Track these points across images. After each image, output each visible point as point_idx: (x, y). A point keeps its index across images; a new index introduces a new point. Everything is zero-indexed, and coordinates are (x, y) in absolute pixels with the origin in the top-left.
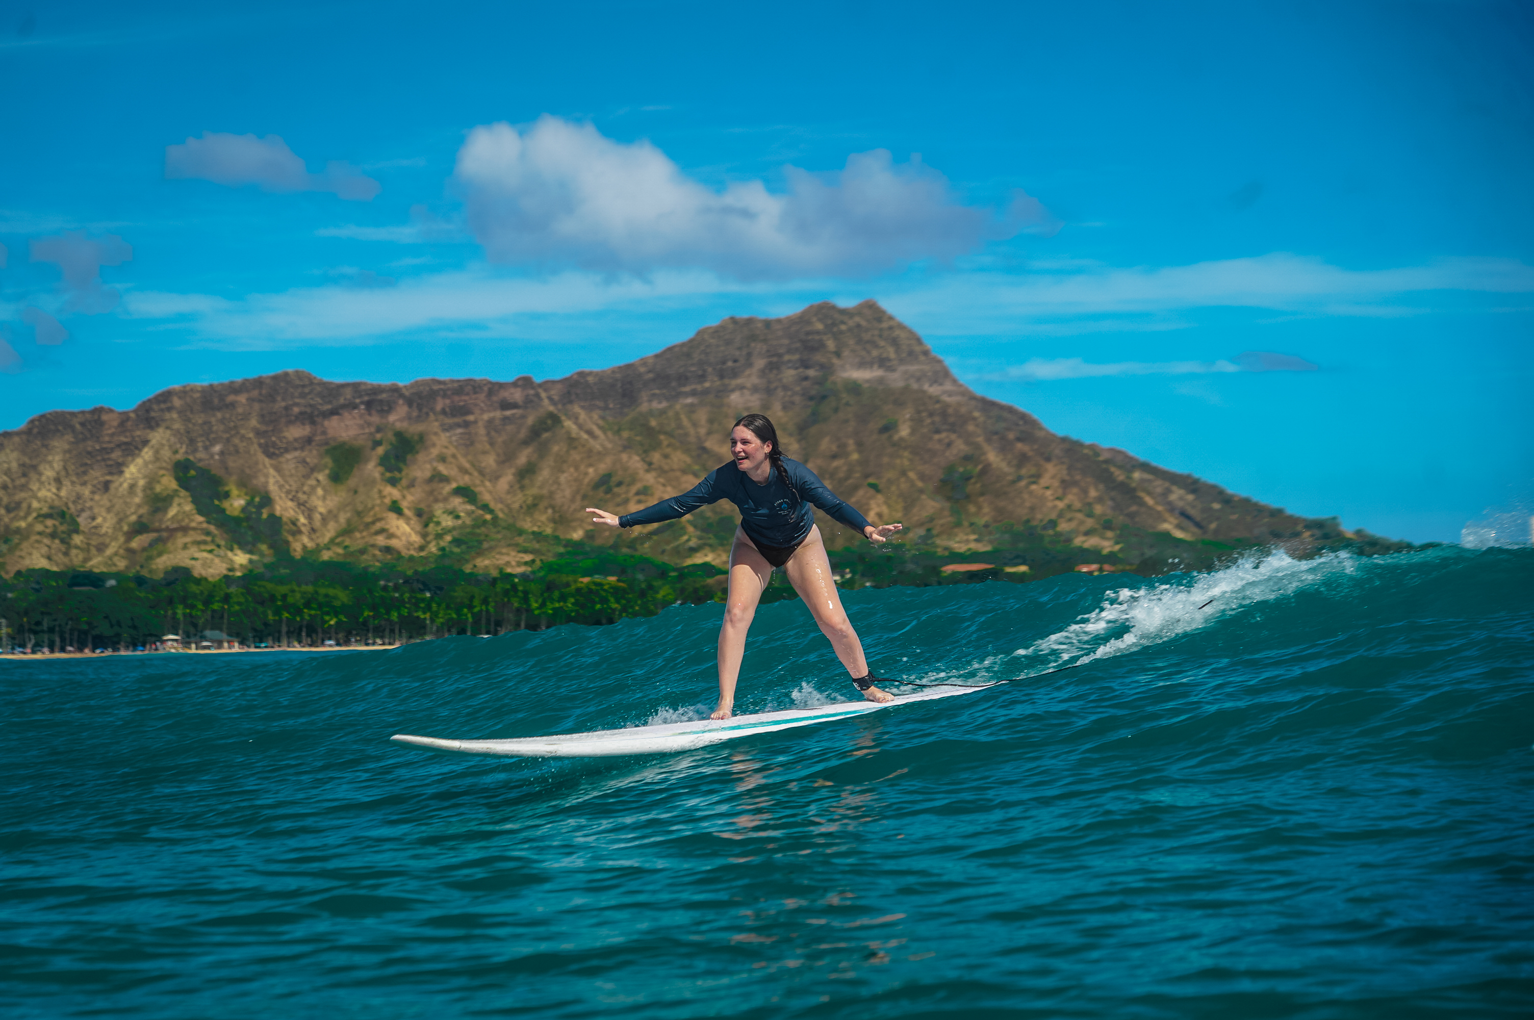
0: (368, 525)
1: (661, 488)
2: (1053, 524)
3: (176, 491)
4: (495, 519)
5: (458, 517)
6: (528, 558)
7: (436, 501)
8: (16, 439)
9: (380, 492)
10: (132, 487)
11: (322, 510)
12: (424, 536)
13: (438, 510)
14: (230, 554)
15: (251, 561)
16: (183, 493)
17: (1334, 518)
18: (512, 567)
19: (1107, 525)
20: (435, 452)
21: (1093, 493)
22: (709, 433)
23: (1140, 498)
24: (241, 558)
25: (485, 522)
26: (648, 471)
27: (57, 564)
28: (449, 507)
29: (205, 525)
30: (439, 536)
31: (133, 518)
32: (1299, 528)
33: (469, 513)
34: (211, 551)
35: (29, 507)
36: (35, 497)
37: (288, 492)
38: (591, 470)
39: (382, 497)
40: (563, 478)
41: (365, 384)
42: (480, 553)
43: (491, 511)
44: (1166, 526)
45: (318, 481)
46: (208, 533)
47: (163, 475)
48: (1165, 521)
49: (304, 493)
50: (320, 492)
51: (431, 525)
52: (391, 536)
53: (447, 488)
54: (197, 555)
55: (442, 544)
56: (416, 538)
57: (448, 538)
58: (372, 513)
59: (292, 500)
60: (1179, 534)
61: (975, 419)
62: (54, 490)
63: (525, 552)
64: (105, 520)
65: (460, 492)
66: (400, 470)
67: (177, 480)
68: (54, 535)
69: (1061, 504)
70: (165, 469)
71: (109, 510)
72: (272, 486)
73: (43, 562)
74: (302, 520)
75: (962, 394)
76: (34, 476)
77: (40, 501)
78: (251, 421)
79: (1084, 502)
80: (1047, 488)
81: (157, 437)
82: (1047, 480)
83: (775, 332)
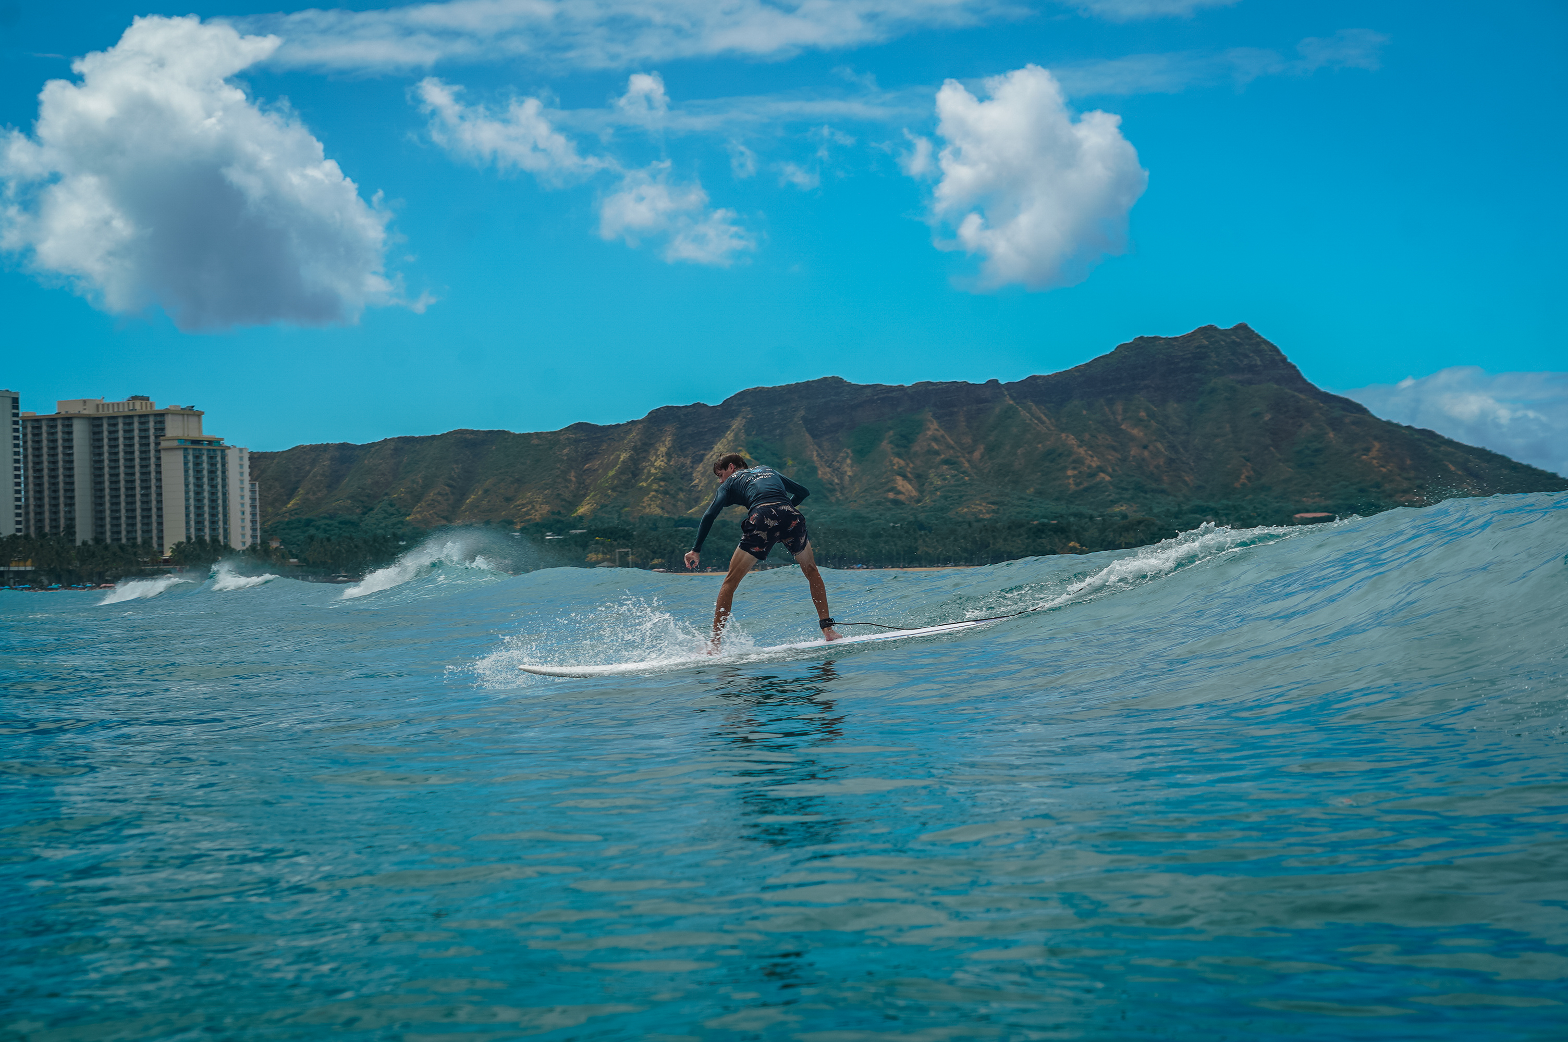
0: (882, 485)
1: (1089, 458)
5: (945, 479)
6: (994, 507)
7: (931, 468)
8: (640, 426)
9: (891, 461)
11: (849, 473)
12: (921, 492)
13: (932, 473)
18: (983, 514)
20: (929, 433)
21: (1408, 462)
22: (1124, 419)
23: (1445, 465)
25: (964, 484)
26: (1080, 446)
27: (668, 512)
28: (940, 471)
30: (932, 493)
33: (953, 476)
35: (649, 471)
36: (653, 465)
37: (826, 461)
38: (1040, 446)
39: (892, 465)
40: (1019, 451)
41: (881, 385)
42: (960, 504)
43: (969, 475)
45: (847, 453)
48: (1465, 482)
49: (838, 462)
50: (849, 461)
51: (927, 485)
52: (899, 492)
53: (938, 459)
55: (934, 498)
56: (915, 493)
57: (939, 494)
58: (885, 476)
59: (829, 467)
61: (1320, 408)
62: (666, 461)
63: (993, 503)
64: (700, 481)
65: (946, 462)
66: (905, 447)
67: (751, 454)
68: (666, 493)
69: (1384, 470)
70: (741, 446)
71: (703, 474)
72: (815, 458)
73: (658, 511)
74: (836, 481)
75: (1312, 390)
76: (653, 452)
77: (656, 469)
78: (802, 412)
79: (1402, 468)
80: (1375, 458)
81: (737, 423)
82: (1374, 453)
83: (1173, 347)
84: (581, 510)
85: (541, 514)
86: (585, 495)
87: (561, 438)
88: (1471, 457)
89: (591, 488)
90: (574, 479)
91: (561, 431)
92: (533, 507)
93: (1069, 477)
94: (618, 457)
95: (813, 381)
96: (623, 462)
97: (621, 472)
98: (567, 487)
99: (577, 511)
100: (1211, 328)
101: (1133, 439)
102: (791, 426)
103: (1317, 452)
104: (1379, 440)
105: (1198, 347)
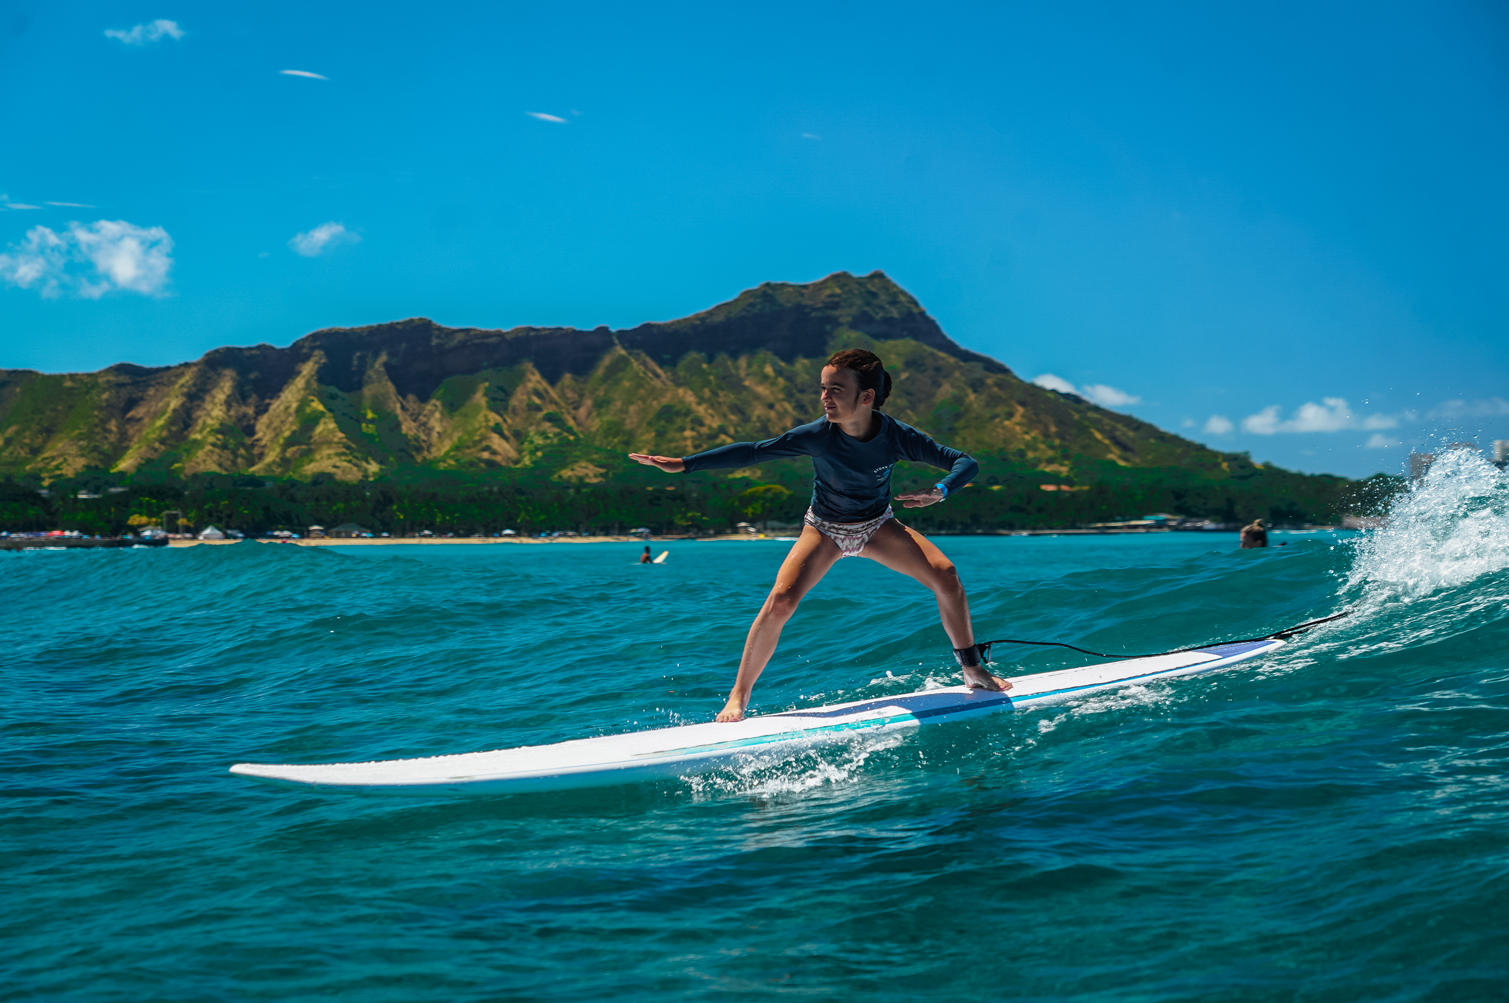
0: (476, 443)
1: (709, 418)
2: (1021, 454)
3: (322, 413)
4: (578, 439)
5: (547, 438)
6: (602, 471)
7: (531, 424)
8: (195, 369)
9: (486, 416)
10: (287, 408)
11: (438, 429)
12: (520, 452)
13: (532, 431)
14: (364, 464)
15: (381, 469)
16: (329, 414)
17: (1247, 453)
18: (590, 478)
19: (1066, 457)
20: (530, 385)
21: (1053, 429)
22: (748, 375)
23: (1092, 434)
24: (373, 467)
25: (569, 443)
26: (699, 404)
27: (226, 470)
28: (541, 429)
29: (345, 440)
30: (533, 453)
31: (287, 434)
32: (1220, 460)
33: (556, 435)
34: (350, 461)
35: (204, 423)
36: (209, 415)
37: (412, 415)
38: (655, 403)
39: (487, 420)
40: (632, 409)
41: (475, 330)
42: (564, 466)
43: (574, 434)
44: (1111, 456)
45: (436, 406)
46: (348, 448)
47: (313, 401)
48: (1111, 452)
49: (425, 416)
50: (437, 415)
51: (526, 444)
52: (494, 453)
53: (540, 415)
54: (338, 464)
55: (534, 458)
56: (513, 454)
57: (539, 454)
58: (479, 433)
59: (415, 421)
60: (1122, 463)
61: (961, 367)
62: (224, 410)
63: (601, 466)
64: (265, 434)
65: (550, 418)
66: (502, 400)
67: (324, 404)
68: (224, 447)
69: (1028, 437)
70: (314, 395)
71: (268, 426)
72: (399, 411)
73: (215, 468)
74: (422, 437)
75: (951, 348)
76: (208, 398)
77: (213, 418)
78: (383, 358)
79: (1046, 435)
80: (1018, 424)
81: (308, 369)
82: (1017, 418)
83: (802, 295)
84: (125, 464)
85: (75, 469)
86: (127, 448)
87: (100, 380)
88: (1119, 426)
89: (135, 439)
90: (114, 429)
91: (100, 373)
92: (65, 460)
93: (685, 439)
94: (168, 405)
95: (398, 323)
96: (174, 411)
97: (172, 422)
98: (106, 438)
99: (117, 466)
100: (845, 275)
101: (757, 397)
102: (371, 373)
103: (958, 416)
104: (1023, 404)
105: (831, 296)
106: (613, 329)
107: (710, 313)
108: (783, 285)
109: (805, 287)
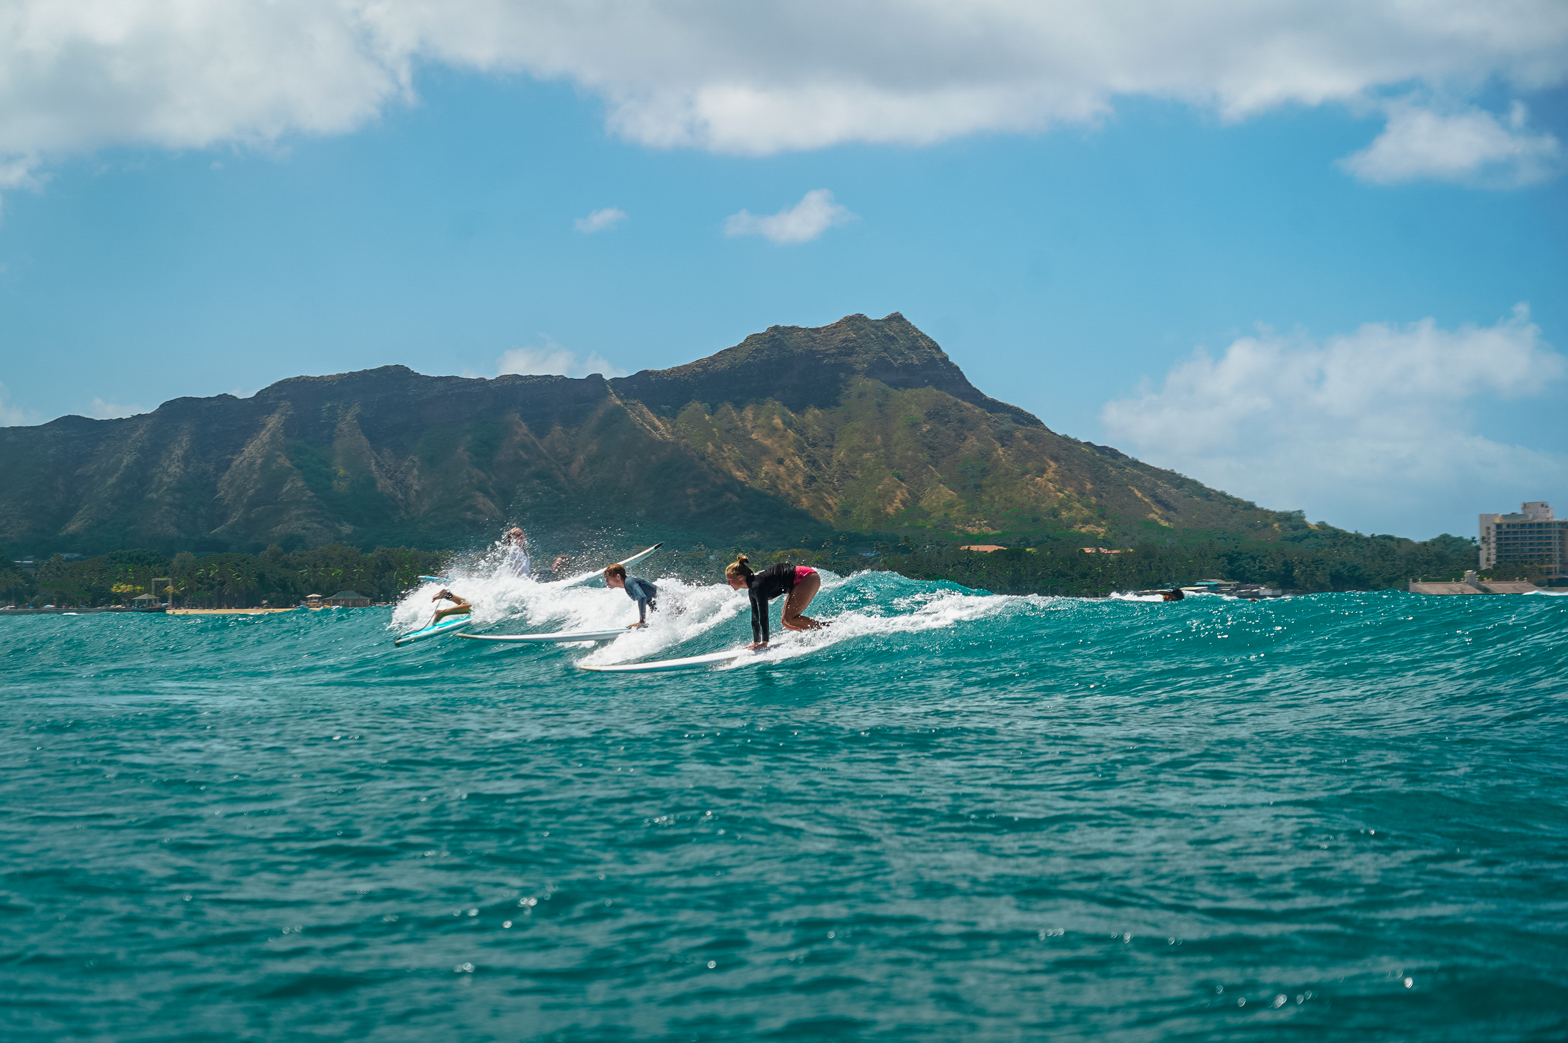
0: (458, 503)
2: (1055, 513)
3: (290, 470)
4: (569, 498)
5: (535, 496)
7: (518, 481)
8: (149, 421)
9: (469, 473)
10: (251, 464)
11: (416, 487)
13: (519, 490)
14: (337, 525)
15: (355, 531)
16: (297, 471)
17: (1300, 512)
19: (1103, 516)
20: (516, 439)
21: (1089, 486)
22: (754, 427)
23: (1130, 491)
24: (347, 529)
25: (559, 502)
27: (186, 532)
28: (530, 486)
29: (315, 499)
30: (519, 513)
31: (251, 492)
32: (1270, 519)
33: (544, 493)
34: (319, 523)
35: (161, 480)
36: (165, 472)
37: (388, 471)
38: (653, 457)
39: (471, 477)
40: (628, 464)
41: (456, 377)
42: (556, 528)
43: (564, 492)
44: (1152, 515)
45: (414, 462)
46: (318, 507)
47: (279, 456)
48: (1151, 511)
49: (401, 472)
50: (415, 472)
51: (512, 503)
53: (528, 472)
54: (308, 525)
58: (462, 492)
59: (390, 478)
60: (1164, 524)
61: (988, 419)
62: (182, 466)
64: (227, 493)
65: (539, 475)
66: (487, 455)
67: (292, 460)
68: (183, 507)
69: (1061, 495)
70: (280, 450)
71: (230, 485)
72: (374, 468)
73: (173, 530)
74: (400, 496)
75: (976, 397)
76: (165, 455)
77: (169, 476)
78: (356, 409)
79: (1082, 494)
80: (1050, 481)
81: (273, 421)
82: (1050, 474)
83: (814, 340)
84: (73, 527)
85: (19, 532)
86: (76, 510)
87: (46, 434)
88: (1158, 481)
89: (86, 499)
90: (62, 487)
91: (45, 425)
92: (9, 522)
93: (688, 497)
94: (120, 461)
95: (373, 371)
96: (127, 467)
97: (124, 479)
98: (53, 498)
99: (65, 528)
100: (860, 318)
101: (765, 451)
102: (342, 425)
103: (984, 472)
104: (1055, 459)
105: (845, 341)
106: (607, 377)
107: (712, 359)
108: (793, 329)
109: (817, 330)
